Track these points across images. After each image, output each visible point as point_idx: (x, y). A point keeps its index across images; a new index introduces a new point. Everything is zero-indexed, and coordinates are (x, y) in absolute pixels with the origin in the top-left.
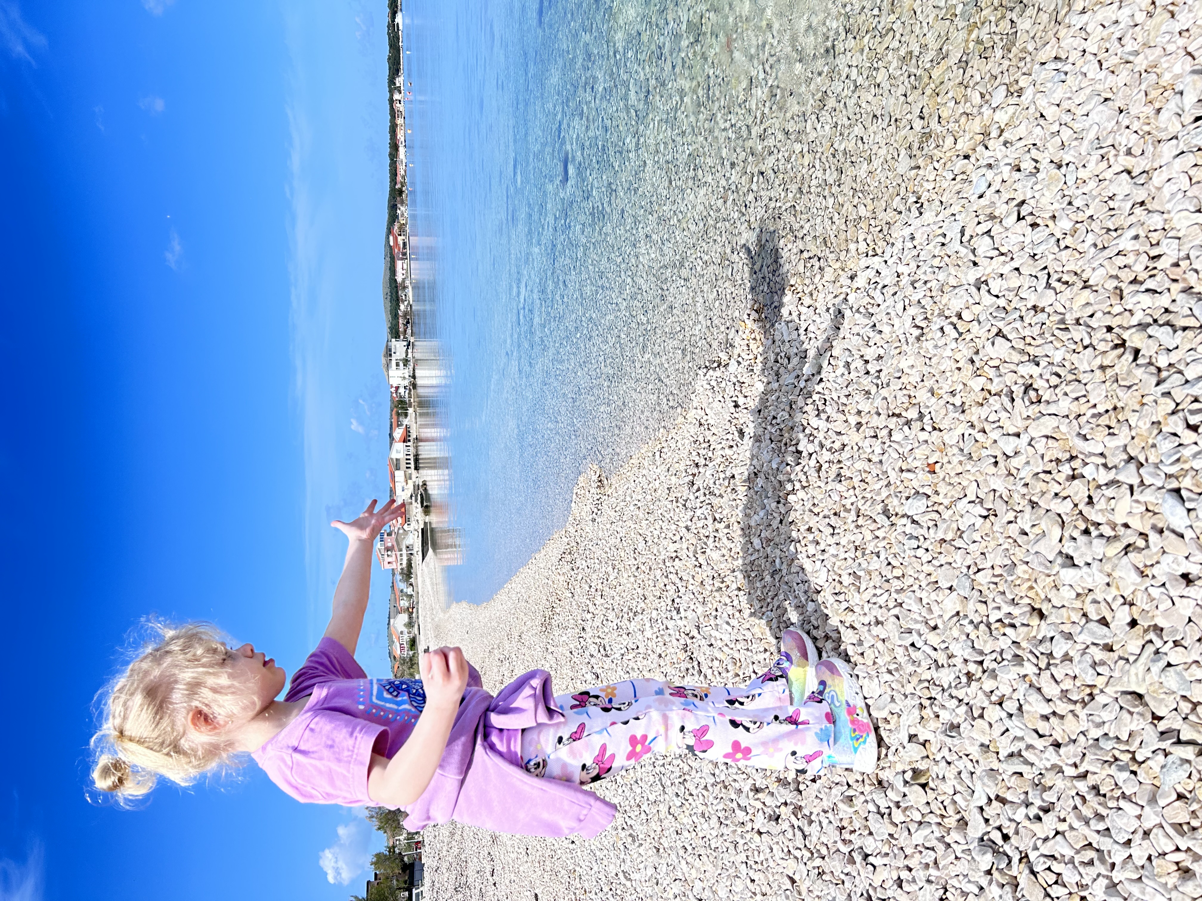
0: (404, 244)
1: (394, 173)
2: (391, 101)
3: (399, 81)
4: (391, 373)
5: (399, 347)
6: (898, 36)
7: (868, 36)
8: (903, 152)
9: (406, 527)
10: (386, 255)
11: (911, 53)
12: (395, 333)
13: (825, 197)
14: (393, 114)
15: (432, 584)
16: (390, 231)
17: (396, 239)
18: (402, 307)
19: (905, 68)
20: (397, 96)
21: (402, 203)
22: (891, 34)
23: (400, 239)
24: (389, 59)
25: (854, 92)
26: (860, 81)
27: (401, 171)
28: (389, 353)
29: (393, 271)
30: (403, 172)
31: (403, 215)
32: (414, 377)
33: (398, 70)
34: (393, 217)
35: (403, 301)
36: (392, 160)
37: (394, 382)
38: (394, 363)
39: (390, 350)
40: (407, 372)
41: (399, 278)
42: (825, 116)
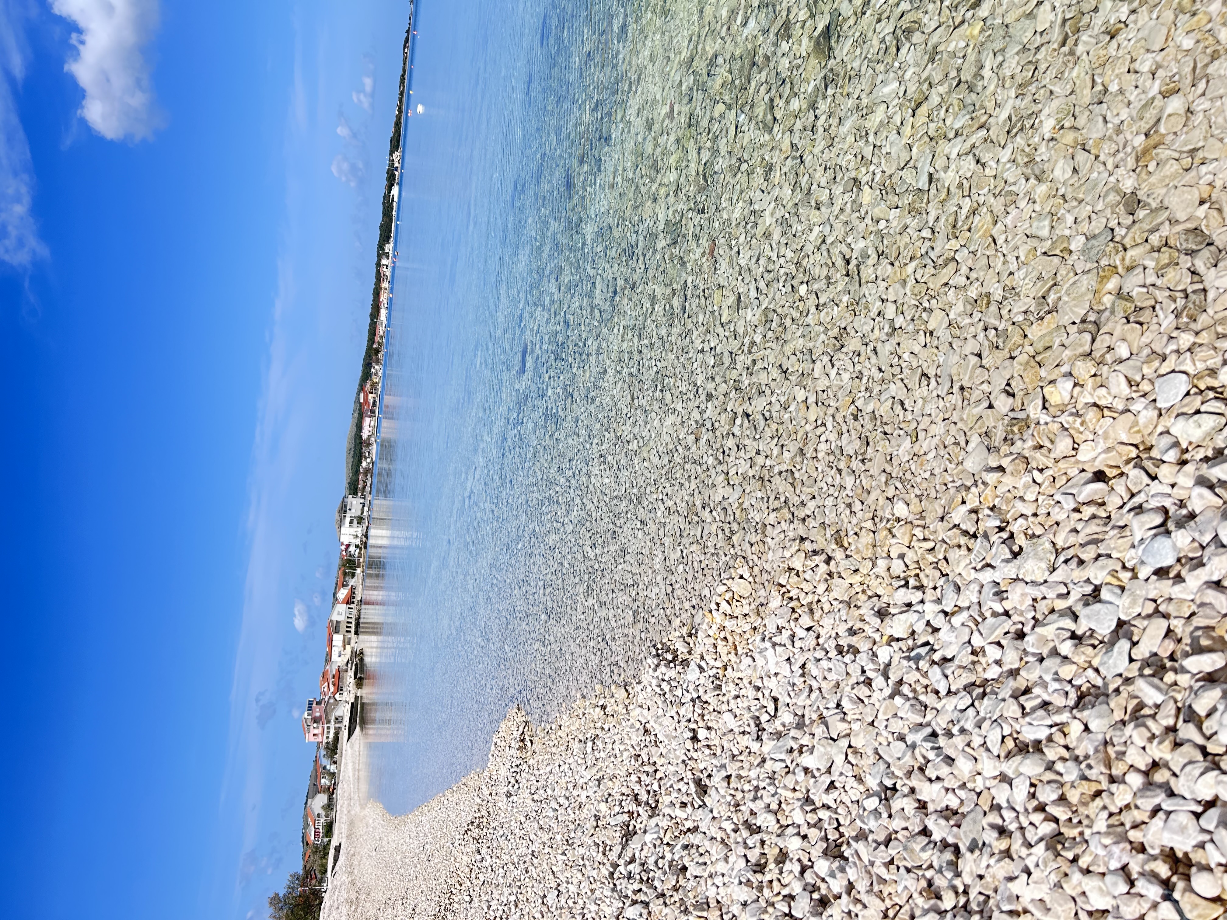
0: (374, 402)
1: (373, 332)
2: (378, 265)
3: (389, 248)
4: (343, 530)
5: (355, 504)
6: (964, 270)
7: (914, 264)
8: (975, 440)
9: (337, 696)
10: (354, 411)
11: (988, 295)
12: (354, 489)
13: (840, 471)
14: (379, 277)
15: (354, 769)
16: (361, 388)
17: (366, 397)
18: (364, 464)
19: (977, 316)
20: (384, 261)
21: (378, 362)
22: (952, 266)
23: (371, 396)
24: (381, 226)
25: (890, 335)
26: (899, 321)
27: (381, 330)
28: (344, 509)
29: (359, 427)
30: (381, 333)
31: (376, 374)
32: (366, 536)
33: (389, 237)
34: (367, 375)
35: (366, 458)
36: (372, 320)
37: (345, 539)
38: (347, 520)
39: (346, 506)
40: (360, 531)
41: (365, 434)
42: (842, 361)
